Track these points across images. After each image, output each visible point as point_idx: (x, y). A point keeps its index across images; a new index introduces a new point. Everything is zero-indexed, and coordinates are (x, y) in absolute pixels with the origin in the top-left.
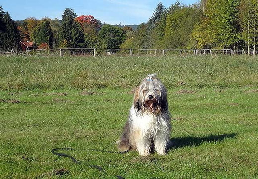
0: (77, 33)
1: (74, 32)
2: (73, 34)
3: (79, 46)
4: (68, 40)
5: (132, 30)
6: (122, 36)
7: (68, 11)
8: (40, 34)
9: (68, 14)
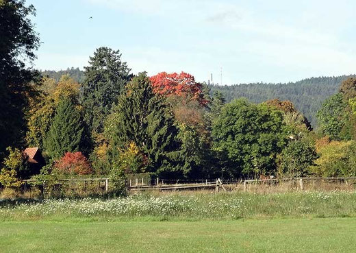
0: (162, 124)
1: (153, 121)
2: (151, 128)
3: (168, 159)
4: (138, 144)
5: (291, 110)
6: (278, 130)
7: (103, 55)
8: (54, 127)
9: (102, 63)
